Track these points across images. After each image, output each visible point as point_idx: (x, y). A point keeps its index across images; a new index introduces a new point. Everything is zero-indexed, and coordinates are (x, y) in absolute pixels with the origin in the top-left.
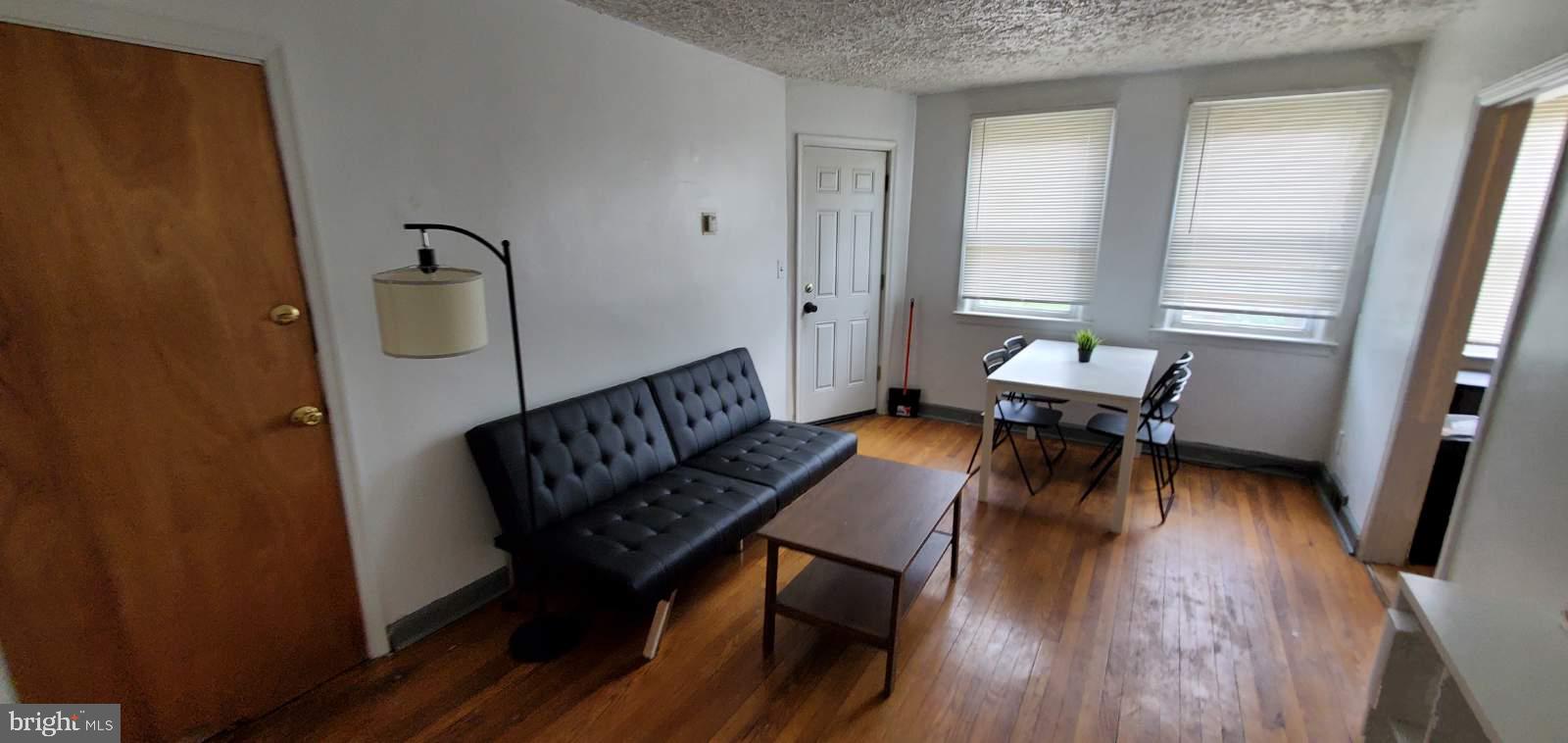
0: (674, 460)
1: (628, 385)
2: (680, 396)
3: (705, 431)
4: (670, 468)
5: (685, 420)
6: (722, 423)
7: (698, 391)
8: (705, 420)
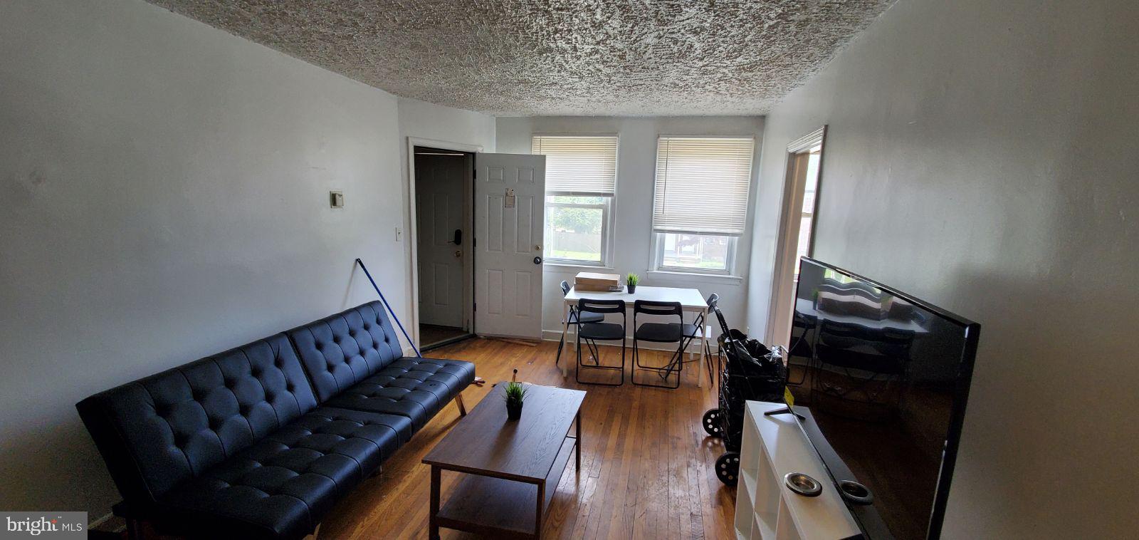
0: (315, 402)
1: (268, 341)
2: (319, 346)
3: (345, 373)
4: (311, 409)
5: (324, 366)
6: (360, 365)
7: (337, 340)
8: (344, 365)
